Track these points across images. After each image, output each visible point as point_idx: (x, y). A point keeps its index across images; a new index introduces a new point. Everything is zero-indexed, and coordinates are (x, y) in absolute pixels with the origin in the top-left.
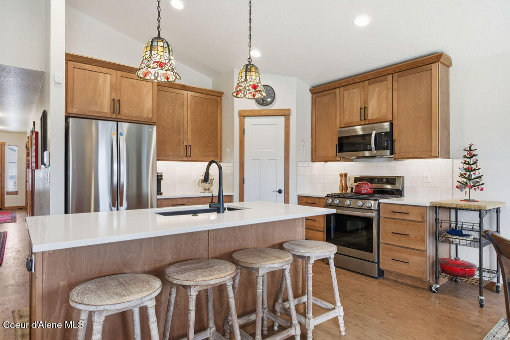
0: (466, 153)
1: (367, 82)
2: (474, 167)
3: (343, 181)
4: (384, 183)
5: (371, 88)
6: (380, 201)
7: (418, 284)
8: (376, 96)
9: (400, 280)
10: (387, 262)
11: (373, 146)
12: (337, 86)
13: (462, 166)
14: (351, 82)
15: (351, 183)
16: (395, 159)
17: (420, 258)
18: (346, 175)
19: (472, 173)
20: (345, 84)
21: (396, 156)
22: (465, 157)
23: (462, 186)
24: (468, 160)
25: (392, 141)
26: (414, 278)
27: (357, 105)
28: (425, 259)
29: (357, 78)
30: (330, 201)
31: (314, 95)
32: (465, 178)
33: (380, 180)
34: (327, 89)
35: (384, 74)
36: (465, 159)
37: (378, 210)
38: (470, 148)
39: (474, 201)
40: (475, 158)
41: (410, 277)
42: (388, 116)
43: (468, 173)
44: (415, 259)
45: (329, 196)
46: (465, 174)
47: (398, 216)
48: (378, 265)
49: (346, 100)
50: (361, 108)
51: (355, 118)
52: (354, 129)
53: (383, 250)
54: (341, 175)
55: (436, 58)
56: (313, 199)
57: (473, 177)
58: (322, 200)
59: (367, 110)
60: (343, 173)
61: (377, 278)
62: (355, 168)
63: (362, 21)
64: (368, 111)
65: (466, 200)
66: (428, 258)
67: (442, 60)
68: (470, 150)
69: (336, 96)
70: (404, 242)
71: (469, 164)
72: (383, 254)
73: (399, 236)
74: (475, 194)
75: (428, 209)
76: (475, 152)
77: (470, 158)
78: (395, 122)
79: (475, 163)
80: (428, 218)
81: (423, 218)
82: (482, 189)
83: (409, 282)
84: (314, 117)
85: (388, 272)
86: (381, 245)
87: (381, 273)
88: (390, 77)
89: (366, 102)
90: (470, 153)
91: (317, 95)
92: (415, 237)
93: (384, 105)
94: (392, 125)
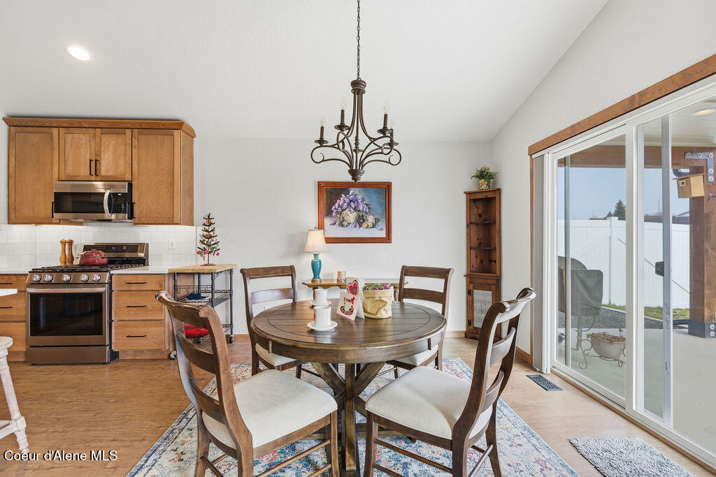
0: (205, 221)
1: (99, 130)
2: (212, 233)
3: (67, 251)
4: (124, 251)
5: (105, 138)
6: (112, 272)
7: (158, 356)
8: (111, 149)
9: (138, 358)
10: (121, 341)
11: (106, 207)
12: (56, 125)
13: (202, 233)
14: (77, 125)
15: (78, 253)
16: (135, 224)
17: (158, 329)
18: (71, 243)
19: (210, 240)
20: (67, 125)
21: (137, 221)
22: (204, 224)
23: (201, 252)
24: (207, 228)
25: (132, 204)
26: (152, 350)
27: (86, 155)
28: (163, 328)
29: (85, 122)
30: (36, 277)
31: (12, 128)
32: (204, 244)
33: (118, 248)
34: (37, 125)
35: (121, 126)
36: (204, 227)
37: (110, 284)
38: (209, 216)
39: (212, 265)
40: (213, 226)
41: (149, 351)
42: (127, 175)
43: (207, 240)
44: (152, 331)
45: (34, 271)
46: (204, 240)
47: (134, 287)
48: (111, 348)
49: (68, 147)
50: (90, 160)
51: (82, 170)
52: (93, 185)
53: (116, 329)
54: (63, 243)
55: (177, 125)
56: (6, 277)
57: (212, 243)
58: (24, 278)
59: (100, 163)
60: (67, 239)
61: (108, 363)
62: (85, 234)
63: (79, 53)
64: (100, 165)
65: (206, 265)
66: (166, 326)
67: (183, 128)
68: (209, 218)
69: (52, 137)
70: (140, 315)
71: (207, 231)
72: (116, 333)
73: (135, 309)
74: (213, 259)
75: (167, 277)
76: (212, 221)
77: (209, 226)
78: (134, 183)
79: (212, 231)
80: (166, 285)
81: (161, 286)
82: (218, 254)
83: (148, 356)
84: (13, 160)
85: (125, 351)
86: (113, 323)
87: (114, 356)
88: (128, 132)
89: (98, 154)
90: (209, 222)
91: (19, 129)
92: (153, 307)
93: (122, 162)
94: (130, 186)
